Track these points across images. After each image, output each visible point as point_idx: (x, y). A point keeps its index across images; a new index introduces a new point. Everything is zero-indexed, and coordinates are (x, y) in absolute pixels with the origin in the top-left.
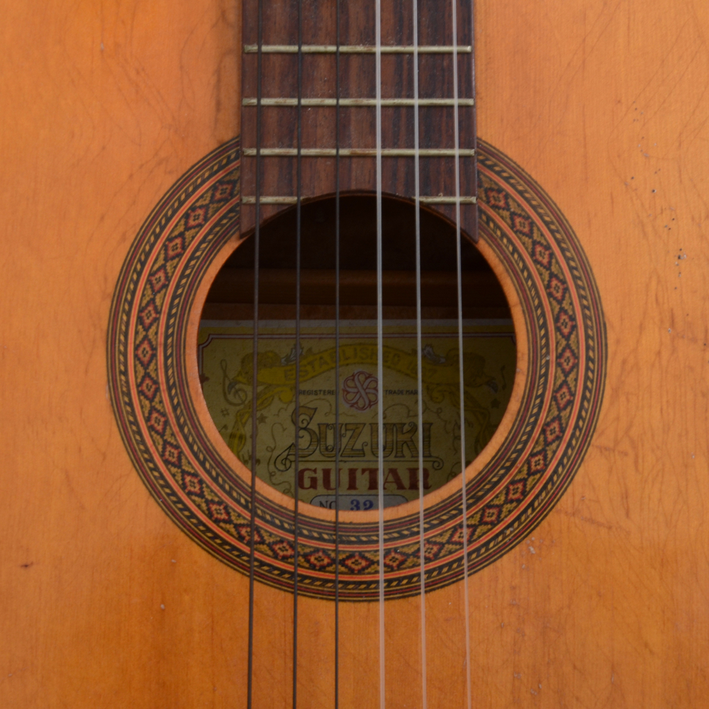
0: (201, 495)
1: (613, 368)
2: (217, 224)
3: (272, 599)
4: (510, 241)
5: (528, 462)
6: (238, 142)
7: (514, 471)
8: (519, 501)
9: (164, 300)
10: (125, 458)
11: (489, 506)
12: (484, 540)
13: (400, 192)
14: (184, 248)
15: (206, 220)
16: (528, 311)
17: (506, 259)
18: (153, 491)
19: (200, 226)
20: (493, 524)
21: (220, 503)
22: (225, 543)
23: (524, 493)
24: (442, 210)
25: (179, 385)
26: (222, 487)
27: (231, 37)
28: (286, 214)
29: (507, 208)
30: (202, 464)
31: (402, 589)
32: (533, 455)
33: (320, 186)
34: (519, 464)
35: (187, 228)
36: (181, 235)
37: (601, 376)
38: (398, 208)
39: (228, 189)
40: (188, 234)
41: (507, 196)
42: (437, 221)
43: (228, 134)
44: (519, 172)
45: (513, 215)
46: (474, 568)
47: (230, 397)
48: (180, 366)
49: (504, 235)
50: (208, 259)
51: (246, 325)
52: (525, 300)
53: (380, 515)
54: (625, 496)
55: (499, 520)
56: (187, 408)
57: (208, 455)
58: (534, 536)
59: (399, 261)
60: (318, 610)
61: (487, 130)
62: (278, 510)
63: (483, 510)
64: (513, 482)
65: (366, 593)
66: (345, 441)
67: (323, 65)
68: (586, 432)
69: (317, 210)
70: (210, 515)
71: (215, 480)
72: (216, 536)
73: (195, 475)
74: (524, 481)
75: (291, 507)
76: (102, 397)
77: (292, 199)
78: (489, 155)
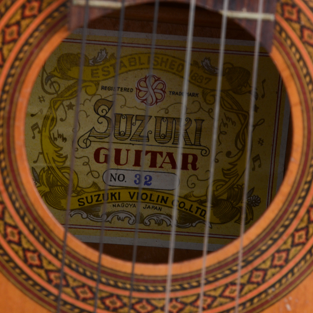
0: (19, 244)
2: (50, 16)
4: (298, 50)
5: (293, 235)
7: (280, 242)
8: (281, 267)
11: (257, 269)
12: (250, 296)
14: (19, 34)
15: (40, 11)
19: (34, 16)
20: (259, 284)
21: (35, 251)
22: (36, 284)
23: (287, 261)
24: (243, 25)
26: (37, 238)
29: (298, 21)
30: (22, 218)
32: (297, 230)
34: (284, 237)
35: (23, 17)
36: (18, 23)
40: (24, 23)
41: (299, 11)
45: (303, 28)
47: (47, 87)
49: (293, 44)
50: (39, 45)
55: (264, 281)
56: (13, 170)
58: (292, 296)
63: (252, 272)
64: (278, 251)
66: (134, 128)
70: (25, 260)
71: (32, 232)
72: (29, 278)
73: (15, 227)
74: (288, 251)
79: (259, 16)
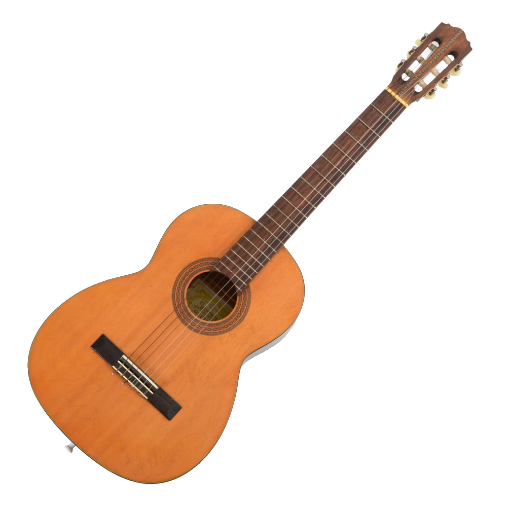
0: (178, 296)
1: (240, 325)
2: (209, 267)
3: (175, 315)
4: (242, 300)
5: (220, 327)
6: (220, 259)
8: (214, 331)
9: (195, 270)
10: (173, 284)
11: (210, 328)
12: (206, 331)
13: (233, 282)
14: (203, 266)
16: (236, 310)
17: (239, 302)
18: (173, 291)
19: (207, 265)
20: (209, 331)
21: (179, 299)
22: (175, 304)
23: (216, 330)
25: (187, 281)
26: (181, 298)
27: (231, 246)
28: (217, 272)
30: (181, 293)
31: (190, 328)
33: (225, 273)
34: (218, 326)
35: (205, 264)
37: (238, 325)
38: (231, 283)
39: (214, 264)
41: (246, 294)
42: (235, 289)
43: (220, 257)
44: (250, 293)
45: (245, 297)
46: (201, 333)
48: (189, 279)
49: (241, 298)
50: (204, 270)
52: (237, 308)
53: (196, 317)
54: (227, 341)
56: (186, 285)
57: (183, 292)
58: (212, 336)
59: (226, 289)
60: (179, 321)
61: (251, 285)
62: (185, 306)
64: (216, 328)
65: (186, 325)
66: (205, 311)
67: (238, 260)
68: (230, 330)
69: (221, 275)
70: (177, 299)
71: (181, 296)
72: (175, 302)
73: (179, 293)
75: (187, 306)
76: (177, 274)
77: (219, 271)
78: (248, 287)
79: (239, 289)
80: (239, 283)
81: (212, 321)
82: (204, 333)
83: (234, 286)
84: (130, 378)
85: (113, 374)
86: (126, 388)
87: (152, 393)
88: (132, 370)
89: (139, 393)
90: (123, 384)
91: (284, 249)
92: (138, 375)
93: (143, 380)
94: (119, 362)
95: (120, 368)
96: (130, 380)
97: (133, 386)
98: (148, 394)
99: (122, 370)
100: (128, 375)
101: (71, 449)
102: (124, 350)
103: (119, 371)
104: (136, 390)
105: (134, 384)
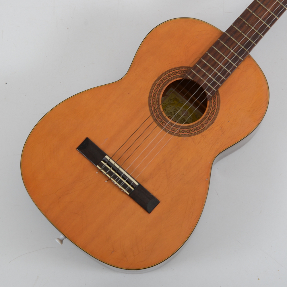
0: (154, 102)
1: (211, 127)
2: (181, 75)
3: (151, 119)
4: (212, 104)
5: (192, 129)
6: (191, 68)
7: (190, 129)
8: (187, 133)
9: (168, 78)
10: (149, 91)
11: (184, 130)
12: (180, 133)
13: (204, 88)
14: (176, 74)
15: (181, 73)
16: (207, 113)
17: (210, 105)
18: (149, 97)
19: (179, 73)
20: (182, 133)
21: (155, 105)
22: (152, 109)
23: (189, 132)
24: (207, 94)
25: (162, 89)
26: (157, 103)
27: (201, 56)
28: (189, 80)
29: (215, 100)
30: (157, 99)
31: (165, 130)
32: (193, 129)
33: (196, 80)
34: (191, 129)
35: (178, 72)
36: (176, 73)
37: (209, 127)
38: (202, 89)
39: (186, 72)
40: (177, 73)
41: (216, 99)
42: (205, 94)
43: (191, 66)
44: (219, 97)
45: (214, 101)
46: (175, 135)
47: (169, 101)
48: (164, 87)
49: (212, 103)
50: (177, 78)
51: (181, 97)
52: (208, 112)
53: (170, 121)
54: (200, 142)
55: (184, 133)
56: (161, 92)
57: (158, 98)
58: (186, 138)
60: (155, 125)
61: (220, 90)
62: (160, 111)
63: (183, 130)
64: (189, 130)
65: (162, 127)
66: (178, 117)
67: (208, 68)
68: (202, 131)
69: (192, 82)
70: (153, 105)
71: (157, 102)
72: (151, 108)
73: (155, 100)
74: (190, 131)
75: (162, 111)
76: (153, 83)
77: (191, 78)
78: (217, 92)
79: (209, 94)
80: (209, 89)
81: (185, 124)
82: (178, 135)
83: (205, 92)
84: (112, 176)
85: (97, 173)
86: (109, 185)
87: (133, 189)
88: (114, 169)
89: (121, 189)
90: (106, 181)
91: (250, 57)
92: (120, 173)
93: (124, 177)
94: (102, 162)
95: (103, 167)
96: (112, 177)
97: (116, 183)
98: (129, 190)
99: (106, 169)
100: (110, 173)
101: (61, 241)
102: (106, 151)
103: (102, 170)
104: (118, 187)
105: (116, 181)
